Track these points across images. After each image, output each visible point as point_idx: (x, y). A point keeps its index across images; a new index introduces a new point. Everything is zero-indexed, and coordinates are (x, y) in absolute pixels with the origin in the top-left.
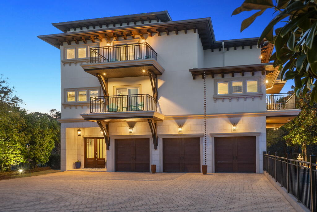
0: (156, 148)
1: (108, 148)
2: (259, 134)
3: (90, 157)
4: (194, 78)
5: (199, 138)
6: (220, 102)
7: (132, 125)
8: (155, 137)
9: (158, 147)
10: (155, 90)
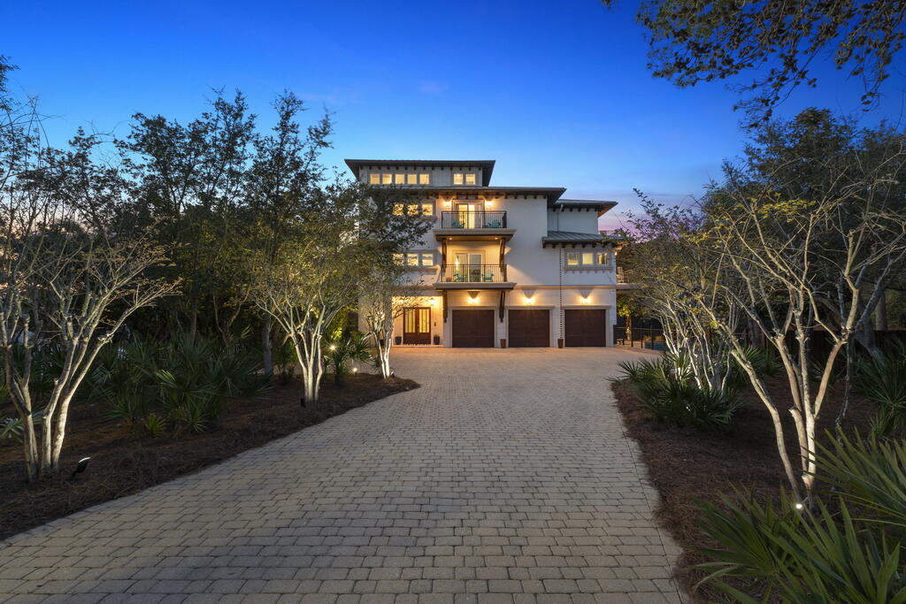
0: (502, 321)
1: (445, 321)
2: (609, 307)
3: (410, 331)
4: (544, 247)
5: (548, 311)
6: (570, 273)
7: (474, 295)
8: (502, 308)
9: (504, 319)
10: (502, 257)
